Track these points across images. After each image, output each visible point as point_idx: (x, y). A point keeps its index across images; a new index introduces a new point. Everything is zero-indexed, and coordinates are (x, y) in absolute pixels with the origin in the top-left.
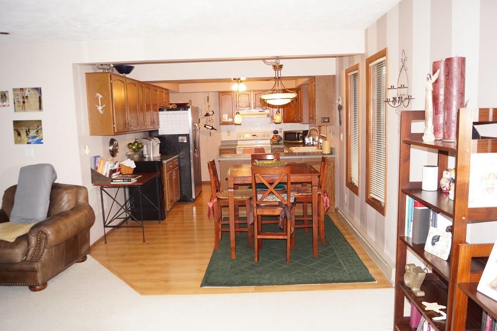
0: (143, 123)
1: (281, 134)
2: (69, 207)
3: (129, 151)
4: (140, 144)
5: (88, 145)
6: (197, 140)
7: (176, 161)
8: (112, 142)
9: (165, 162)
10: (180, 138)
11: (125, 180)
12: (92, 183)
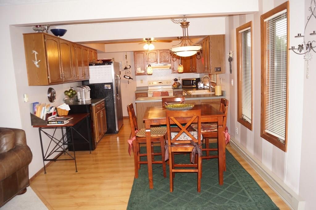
0: (75, 75)
1: (180, 81)
2: (7, 149)
3: (65, 97)
4: (74, 91)
5: (26, 94)
6: (118, 87)
7: (103, 104)
8: (50, 90)
9: (94, 105)
10: (106, 86)
11: (59, 122)
12: (32, 125)
